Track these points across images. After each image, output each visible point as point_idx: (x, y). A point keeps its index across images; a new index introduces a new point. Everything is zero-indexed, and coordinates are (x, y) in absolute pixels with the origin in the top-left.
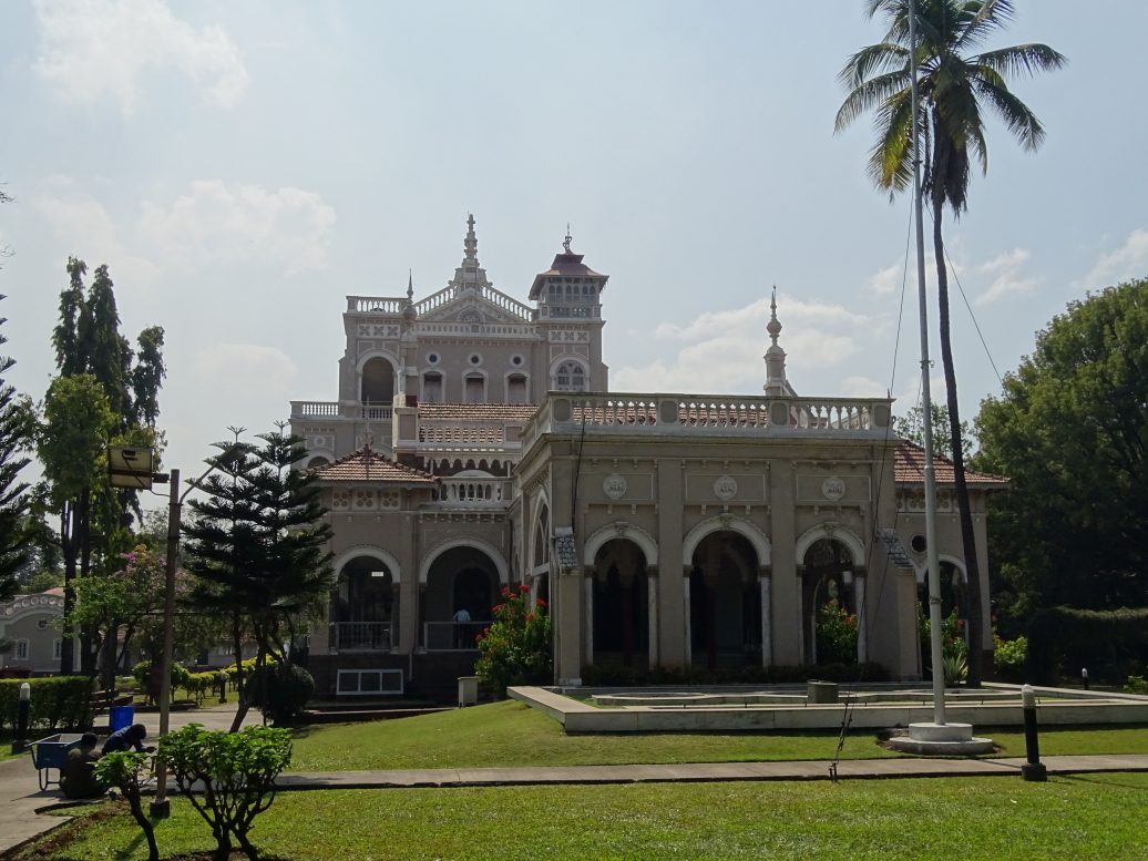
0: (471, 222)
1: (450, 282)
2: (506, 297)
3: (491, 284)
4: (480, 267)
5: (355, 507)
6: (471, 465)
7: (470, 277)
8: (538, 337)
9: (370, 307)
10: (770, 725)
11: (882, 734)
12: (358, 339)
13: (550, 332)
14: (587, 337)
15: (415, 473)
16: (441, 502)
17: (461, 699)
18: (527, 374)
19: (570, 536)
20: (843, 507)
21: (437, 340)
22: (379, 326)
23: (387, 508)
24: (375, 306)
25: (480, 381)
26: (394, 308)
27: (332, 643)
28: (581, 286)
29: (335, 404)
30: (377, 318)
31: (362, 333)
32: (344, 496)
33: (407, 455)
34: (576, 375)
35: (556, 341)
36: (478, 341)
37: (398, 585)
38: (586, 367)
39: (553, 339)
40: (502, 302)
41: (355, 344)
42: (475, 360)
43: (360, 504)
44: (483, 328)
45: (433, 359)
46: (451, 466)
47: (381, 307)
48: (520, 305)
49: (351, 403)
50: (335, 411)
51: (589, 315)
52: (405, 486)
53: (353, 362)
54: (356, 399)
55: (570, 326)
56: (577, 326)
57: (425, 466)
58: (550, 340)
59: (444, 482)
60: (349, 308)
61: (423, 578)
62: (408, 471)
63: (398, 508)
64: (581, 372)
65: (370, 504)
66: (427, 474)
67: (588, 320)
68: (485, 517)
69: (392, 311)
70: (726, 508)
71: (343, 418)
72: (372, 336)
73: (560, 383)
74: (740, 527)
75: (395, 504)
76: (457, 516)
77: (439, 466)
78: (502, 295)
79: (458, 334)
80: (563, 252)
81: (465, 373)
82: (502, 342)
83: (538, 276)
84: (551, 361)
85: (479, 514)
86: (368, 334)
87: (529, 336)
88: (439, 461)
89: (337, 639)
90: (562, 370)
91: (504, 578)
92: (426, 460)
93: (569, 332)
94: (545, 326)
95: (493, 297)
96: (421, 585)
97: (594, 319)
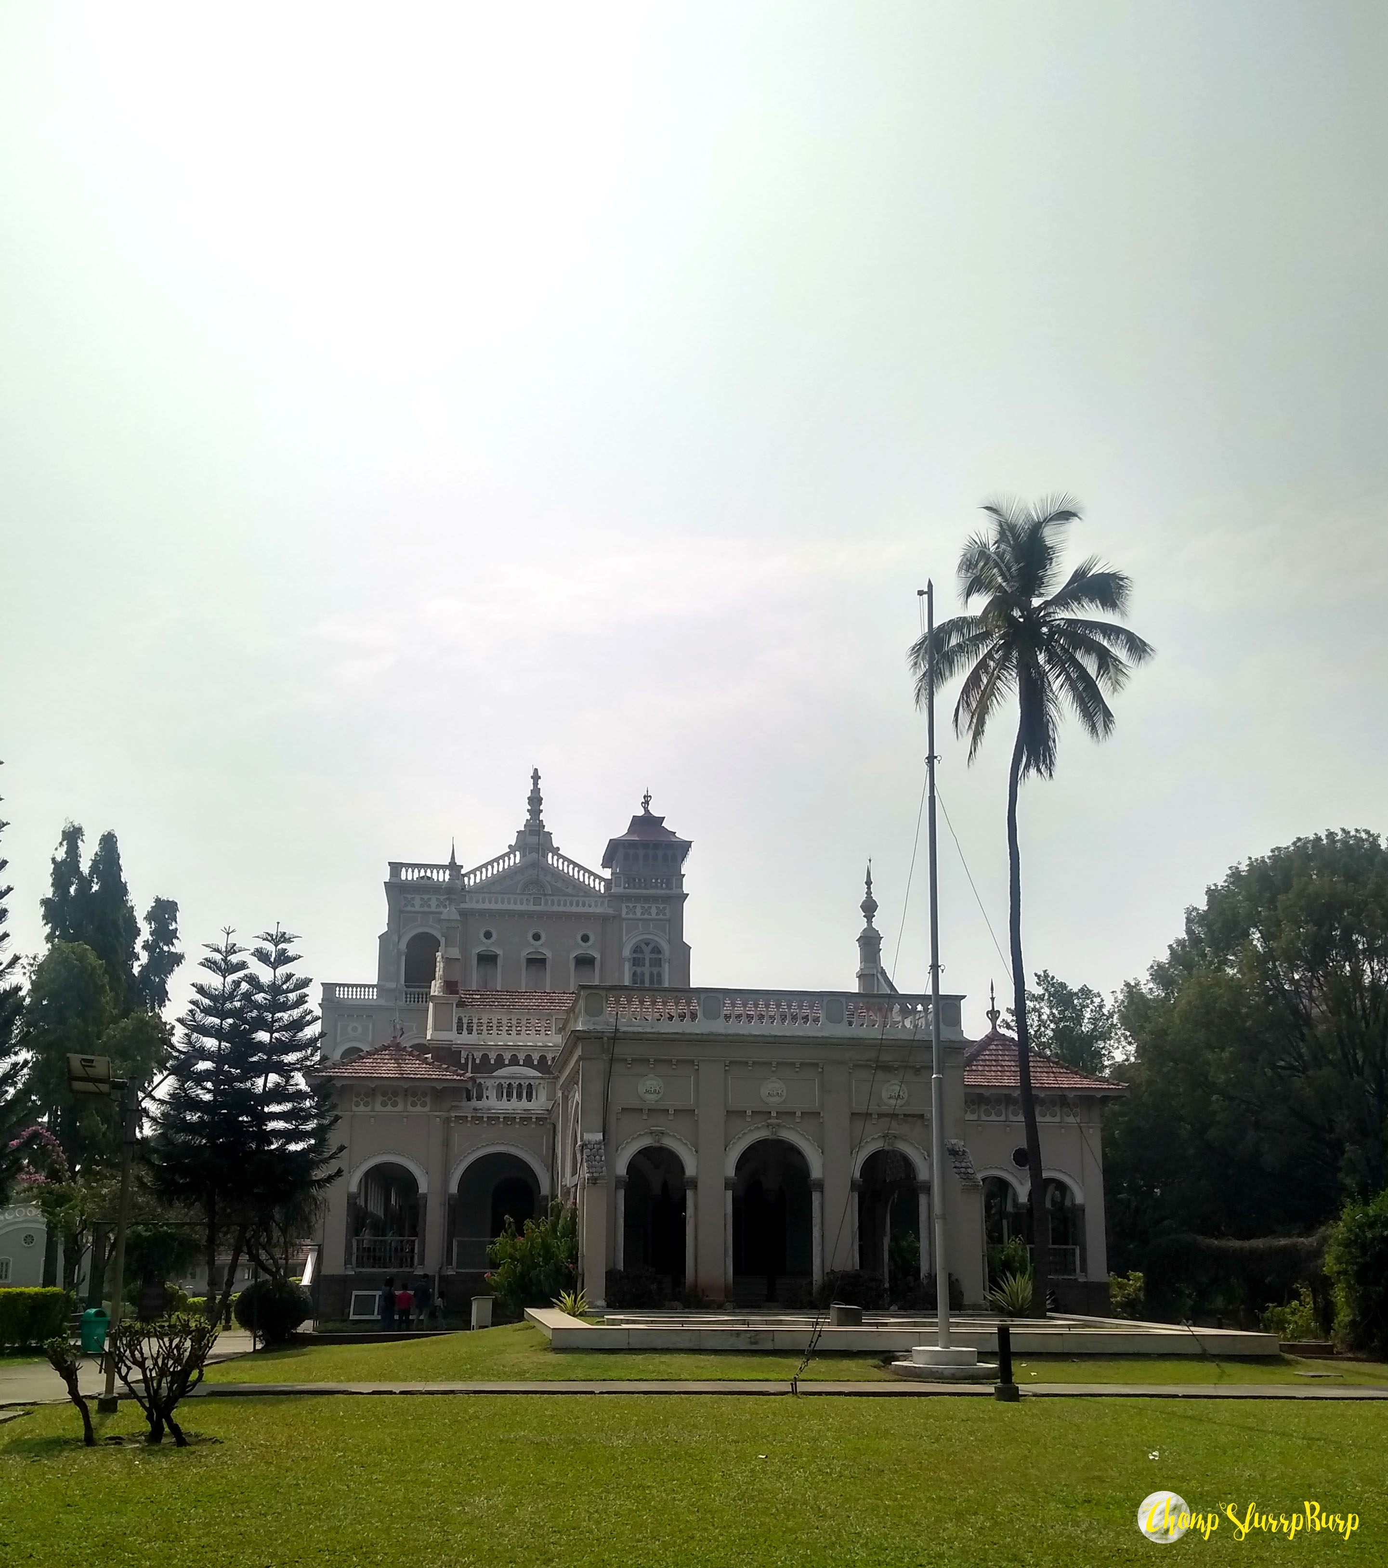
0: (536, 777)
1: (510, 846)
2: (576, 865)
3: (558, 849)
4: (546, 830)
5: (378, 1107)
6: (514, 1061)
7: (534, 839)
8: (610, 911)
9: (416, 875)
10: (769, 1346)
11: (887, 1357)
12: (401, 912)
13: (624, 906)
14: (667, 911)
15: (446, 1070)
16: (474, 1103)
17: (474, 1322)
18: (597, 955)
19: (599, 1143)
20: (905, 1115)
21: (492, 914)
22: (426, 897)
23: (414, 1109)
24: (422, 874)
25: (542, 962)
26: (443, 877)
27: (347, 1262)
28: (660, 853)
29: (373, 986)
30: (425, 887)
31: (406, 905)
32: (367, 1095)
33: (443, 1048)
34: (654, 956)
35: (631, 916)
36: (540, 915)
37: (425, 1196)
38: (665, 947)
39: (627, 913)
40: (570, 870)
41: (397, 915)
42: (537, 937)
43: (384, 1104)
44: (546, 901)
45: (488, 935)
46: (492, 1062)
47: (429, 874)
48: (591, 873)
49: (392, 985)
50: (373, 994)
51: (669, 887)
52: (434, 1084)
53: (396, 938)
54: (398, 981)
55: (647, 899)
56: (655, 899)
57: (463, 1061)
58: (624, 915)
59: (478, 1081)
60: (391, 875)
61: (454, 1188)
62: (439, 1067)
63: (427, 1109)
64: (659, 952)
65: (395, 1104)
66: (460, 1072)
67: (667, 892)
68: (526, 1119)
69: (441, 879)
70: (774, 1114)
71: (382, 1002)
72: (417, 908)
73: (634, 965)
74: (789, 1135)
75: (424, 1105)
76: (493, 1119)
77: (478, 1061)
78: (570, 862)
79: (518, 907)
80: (641, 812)
81: (524, 953)
82: (569, 916)
83: (610, 840)
84: (624, 940)
85: (518, 1116)
86: (413, 906)
87: (599, 910)
88: (478, 1055)
89: (354, 1258)
90: (637, 949)
91: (545, 1190)
92: (464, 1054)
93: (646, 906)
94: (620, 898)
95: (560, 865)
96: (451, 1197)
97: (675, 891)
